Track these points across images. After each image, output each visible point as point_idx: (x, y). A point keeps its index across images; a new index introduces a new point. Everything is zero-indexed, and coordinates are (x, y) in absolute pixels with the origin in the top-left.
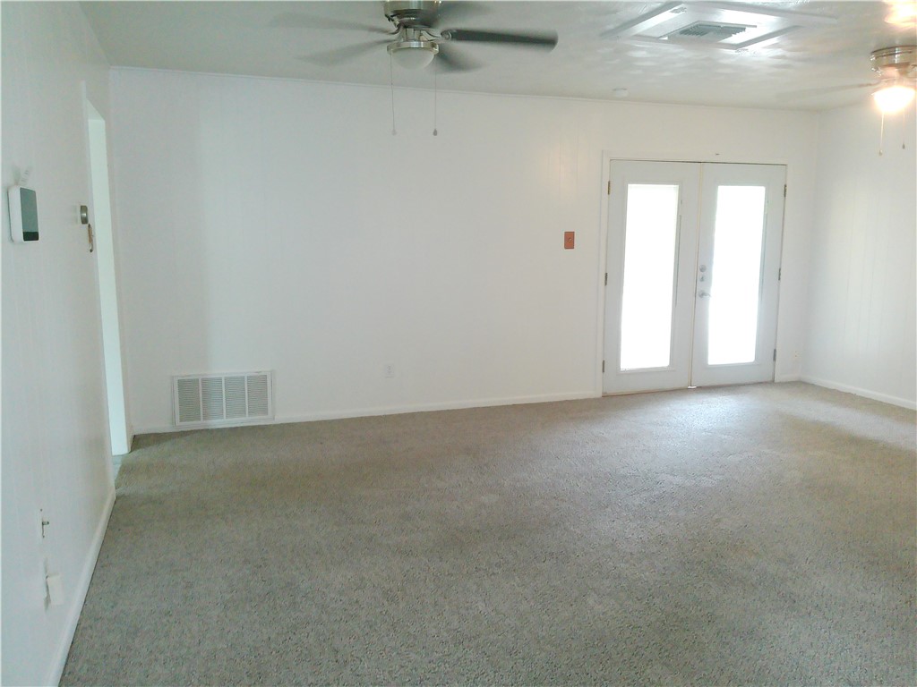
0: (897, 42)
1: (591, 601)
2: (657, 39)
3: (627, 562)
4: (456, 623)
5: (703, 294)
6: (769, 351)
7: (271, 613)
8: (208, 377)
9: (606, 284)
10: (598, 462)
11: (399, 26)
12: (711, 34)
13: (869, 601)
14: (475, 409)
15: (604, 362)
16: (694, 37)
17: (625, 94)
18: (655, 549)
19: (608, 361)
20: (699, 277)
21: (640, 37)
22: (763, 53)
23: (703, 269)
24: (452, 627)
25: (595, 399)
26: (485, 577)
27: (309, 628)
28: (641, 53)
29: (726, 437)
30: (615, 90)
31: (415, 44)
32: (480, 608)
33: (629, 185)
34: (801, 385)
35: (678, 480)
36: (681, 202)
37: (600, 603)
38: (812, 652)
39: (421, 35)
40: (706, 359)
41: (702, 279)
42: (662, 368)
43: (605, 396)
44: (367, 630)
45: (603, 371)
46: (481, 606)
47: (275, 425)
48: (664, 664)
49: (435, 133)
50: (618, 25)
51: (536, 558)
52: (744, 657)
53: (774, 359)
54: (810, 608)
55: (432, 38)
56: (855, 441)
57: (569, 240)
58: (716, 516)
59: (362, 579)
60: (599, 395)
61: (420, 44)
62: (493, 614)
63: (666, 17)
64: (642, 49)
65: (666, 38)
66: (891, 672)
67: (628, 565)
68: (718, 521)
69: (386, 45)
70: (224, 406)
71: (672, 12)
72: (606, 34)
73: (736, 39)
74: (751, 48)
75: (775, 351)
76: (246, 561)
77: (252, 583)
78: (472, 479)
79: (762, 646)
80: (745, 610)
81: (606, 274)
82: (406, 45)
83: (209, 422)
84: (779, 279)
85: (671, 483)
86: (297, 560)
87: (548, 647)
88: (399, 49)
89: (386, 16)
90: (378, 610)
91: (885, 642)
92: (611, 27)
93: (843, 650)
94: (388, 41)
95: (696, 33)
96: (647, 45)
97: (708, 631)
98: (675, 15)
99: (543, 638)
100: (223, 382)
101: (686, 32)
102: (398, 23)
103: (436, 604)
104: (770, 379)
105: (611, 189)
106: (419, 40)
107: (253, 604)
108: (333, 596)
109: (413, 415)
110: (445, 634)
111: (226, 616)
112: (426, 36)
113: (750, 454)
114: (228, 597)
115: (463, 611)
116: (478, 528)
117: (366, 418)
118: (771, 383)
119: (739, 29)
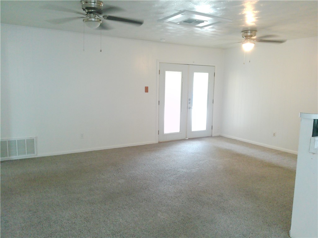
0: (249, 29)
1: (159, 215)
2: (176, 23)
3: (170, 200)
4: (112, 227)
5: (190, 108)
6: (210, 126)
7: (41, 230)
8: (11, 140)
9: (159, 104)
10: (158, 165)
11: (87, 13)
12: (193, 23)
13: (247, 207)
14: (115, 149)
15: (159, 131)
16: (188, 23)
17: (164, 41)
18: (179, 195)
19: (160, 131)
20: (189, 102)
21: (170, 22)
22: (209, 30)
23: (190, 100)
24: (111, 229)
25: (156, 144)
26: (122, 210)
27: (57, 234)
28: (171, 27)
29: (199, 155)
30: (161, 39)
31: (93, 19)
32: (121, 221)
33: (166, 71)
34: (220, 137)
35: (185, 170)
36: (182, 77)
37: (162, 215)
38: (231, 226)
39: (95, 16)
40: (191, 129)
41: (189, 103)
42: (178, 132)
43: (160, 143)
44: (79, 233)
45: (159, 134)
46: (121, 220)
47: (38, 158)
48: (185, 235)
49: (101, 51)
50: (163, 18)
51: (139, 201)
52: (210, 230)
53: (212, 129)
54: (229, 211)
55: (99, 18)
56: (238, 155)
57: (147, 90)
58: (198, 182)
59: (76, 214)
60: (157, 142)
61: (95, 20)
62: (125, 223)
63: (179, 16)
64: (171, 26)
65: (179, 23)
66: (255, 230)
67: (170, 201)
68: (198, 183)
69: (83, 19)
70: (17, 151)
71: (181, 15)
72: (159, 21)
73: (201, 25)
74: (205, 28)
75: (212, 126)
76: (30, 211)
77: (33, 219)
78: (115, 175)
79: (216, 225)
80: (209, 214)
81: (159, 101)
82: (90, 19)
83: (11, 157)
84: (213, 103)
85: (183, 171)
86: (50, 209)
87: (145, 233)
88: (88, 21)
89: (83, 9)
90: (83, 225)
91: (253, 220)
92: (161, 18)
93: (241, 224)
94: (83, 17)
95: (189, 22)
96: (172, 25)
97: (198, 222)
98: (182, 16)
99: (144, 229)
100: (17, 142)
101: (185, 21)
102: (87, 11)
103: (104, 221)
104: (211, 135)
105: (160, 72)
106: (95, 18)
107: (34, 227)
108: (65, 221)
109: (91, 152)
110: (109, 232)
111: (23, 233)
112: (97, 17)
113: (207, 160)
114: (23, 225)
115: (115, 223)
116: (118, 192)
117: (73, 154)
118: (211, 137)
119: (202, 22)
